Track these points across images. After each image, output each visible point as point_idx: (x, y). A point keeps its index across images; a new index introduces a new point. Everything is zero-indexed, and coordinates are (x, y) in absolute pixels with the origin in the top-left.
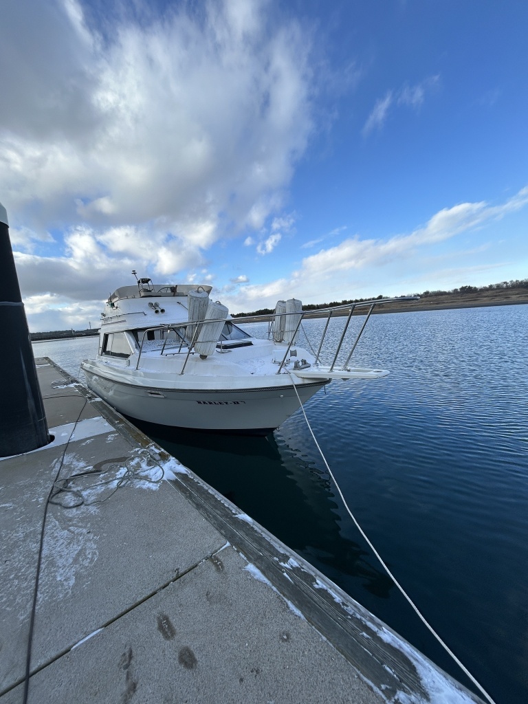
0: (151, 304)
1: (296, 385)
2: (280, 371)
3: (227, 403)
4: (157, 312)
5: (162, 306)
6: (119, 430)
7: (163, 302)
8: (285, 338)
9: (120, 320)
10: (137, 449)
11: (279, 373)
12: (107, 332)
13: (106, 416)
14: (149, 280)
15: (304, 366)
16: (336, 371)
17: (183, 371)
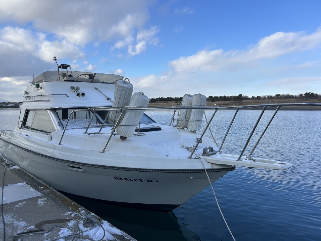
0: (73, 88)
1: (207, 170)
2: (192, 155)
3: (141, 180)
4: (78, 95)
5: (82, 90)
6: (45, 195)
7: (83, 87)
8: (190, 126)
9: (43, 99)
10: (69, 213)
11: (191, 157)
12: (29, 108)
13: (29, 182)
14: (68, 66)
15: (211, 153)
16: (243, 161)
17: (104, 150)
